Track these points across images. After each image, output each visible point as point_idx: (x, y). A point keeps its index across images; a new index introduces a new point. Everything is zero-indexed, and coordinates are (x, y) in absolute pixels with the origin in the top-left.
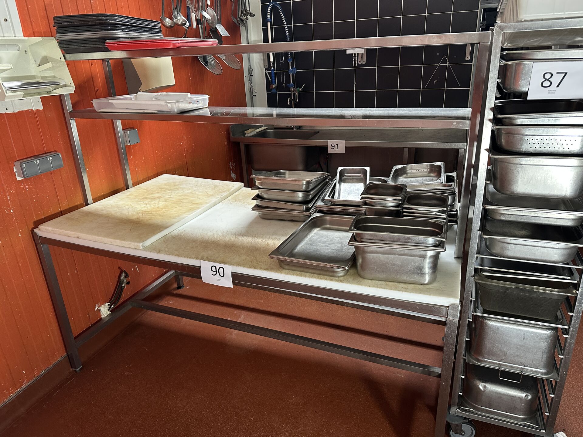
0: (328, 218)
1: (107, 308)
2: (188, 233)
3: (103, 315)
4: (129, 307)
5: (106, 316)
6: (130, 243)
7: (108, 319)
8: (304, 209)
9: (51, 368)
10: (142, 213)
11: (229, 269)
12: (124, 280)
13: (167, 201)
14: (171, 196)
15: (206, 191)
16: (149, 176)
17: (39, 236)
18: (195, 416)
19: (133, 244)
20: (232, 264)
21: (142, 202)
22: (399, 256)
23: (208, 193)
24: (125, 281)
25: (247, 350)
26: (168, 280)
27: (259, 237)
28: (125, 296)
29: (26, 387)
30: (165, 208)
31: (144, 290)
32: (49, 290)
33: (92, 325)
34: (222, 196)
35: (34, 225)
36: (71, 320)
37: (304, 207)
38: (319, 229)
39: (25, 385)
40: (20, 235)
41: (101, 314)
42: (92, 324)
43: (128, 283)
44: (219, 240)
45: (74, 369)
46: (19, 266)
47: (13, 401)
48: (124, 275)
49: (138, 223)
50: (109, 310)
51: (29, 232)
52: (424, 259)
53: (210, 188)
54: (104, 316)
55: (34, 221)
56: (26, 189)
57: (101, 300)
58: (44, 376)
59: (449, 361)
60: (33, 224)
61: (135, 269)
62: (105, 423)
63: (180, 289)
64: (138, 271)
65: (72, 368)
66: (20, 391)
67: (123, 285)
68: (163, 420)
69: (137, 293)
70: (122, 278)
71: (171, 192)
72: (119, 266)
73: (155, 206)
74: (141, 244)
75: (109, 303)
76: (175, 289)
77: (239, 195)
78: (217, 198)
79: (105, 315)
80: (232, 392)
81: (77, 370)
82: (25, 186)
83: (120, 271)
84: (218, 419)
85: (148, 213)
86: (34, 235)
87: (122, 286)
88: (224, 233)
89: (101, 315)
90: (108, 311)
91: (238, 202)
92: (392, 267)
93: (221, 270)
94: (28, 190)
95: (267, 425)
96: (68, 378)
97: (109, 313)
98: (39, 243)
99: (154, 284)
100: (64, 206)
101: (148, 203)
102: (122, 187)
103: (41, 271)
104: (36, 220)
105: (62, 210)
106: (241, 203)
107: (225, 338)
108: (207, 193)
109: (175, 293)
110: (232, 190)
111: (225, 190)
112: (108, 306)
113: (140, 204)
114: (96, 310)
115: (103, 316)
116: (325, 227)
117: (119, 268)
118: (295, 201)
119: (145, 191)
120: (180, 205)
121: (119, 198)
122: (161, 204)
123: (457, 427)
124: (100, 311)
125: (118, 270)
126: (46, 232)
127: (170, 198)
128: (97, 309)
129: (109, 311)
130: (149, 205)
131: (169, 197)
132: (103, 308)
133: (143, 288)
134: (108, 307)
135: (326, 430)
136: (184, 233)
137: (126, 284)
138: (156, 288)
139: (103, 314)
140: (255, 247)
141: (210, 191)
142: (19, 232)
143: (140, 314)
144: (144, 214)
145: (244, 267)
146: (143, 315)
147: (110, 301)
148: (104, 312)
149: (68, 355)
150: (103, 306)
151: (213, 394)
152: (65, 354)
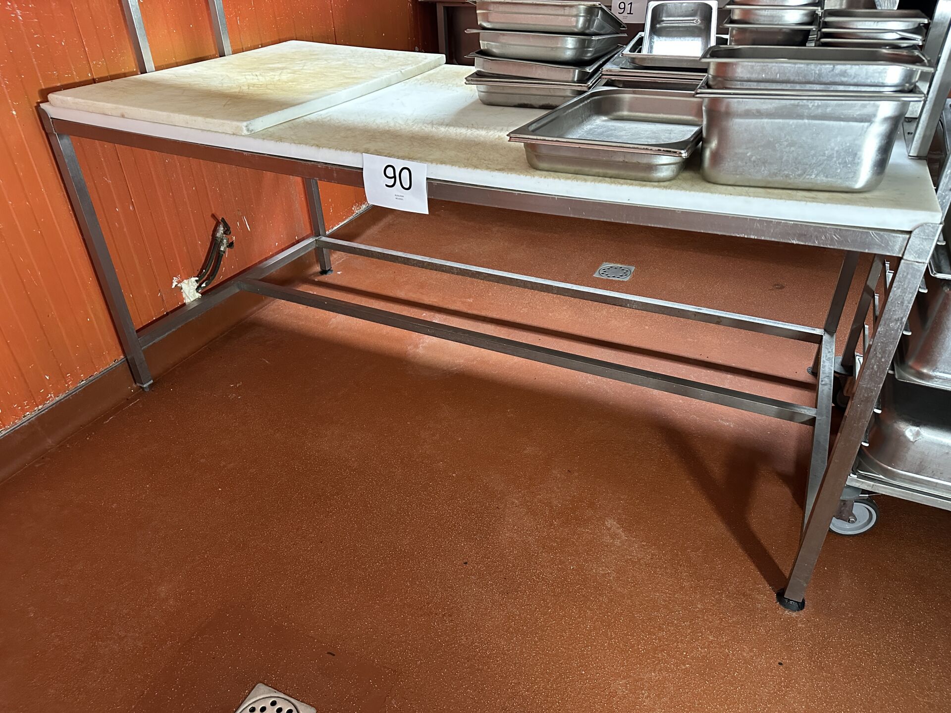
0: (627, 96)
1: (194, 286)
2: (337, 119)
3: (186, 298)
4: (234, 290)
5: (192, 300)
6: (222, 121)
7: (196, 304)
8: (576, 80)
9: (97, 378)
10: (248, 86)
11: (422, 172)
12: (222, 239)
13: (297, 73)
14: (304, 68)
15: (373, 63)
16: (263, 42)
17: (51, 118)
18: (353, 466)
19: (230, 125)
20: (427, 161)
21: (250, 73)
22: (810, 121)
23: (376, 65)
24: (225, 241)
25: (445, 372)
26: (303, 254)
27: (481, 128)
28: (226, 270)
29: (53, 404)
30: (292, 82)
31: (261, 265)
32: (82, 235)
33: (167, 313)
34: (403, 69)
35: (41, 98)
36: (128, 297)
37: (577, 70)
38: (604, 118)
39: (52, 400)
40: (14, 113)
41: (184, 296)
42: (168, 311)
43: (230, 245)
44: (399, 129)
45: (138, 384)
46: (19, 175)
47: (31, 425)
48: (222, 228)
49: (240, 98)
50: (197, 289)
51: (33, 110)
52: (868, 127)
53: (380, 60)
54: (189, 301)
55: (41, 88)
56: (16, 14)
57: (182, 271)
58: (87, 389)
59: (882, 357)
60: (40, 96)
61: (243, 224)
62: (193, 469)
63: (325, 275)
64: (249, 229)
65: (136, 383)
66: (42, 410)
67: (222, 249)
68: (295, 470)
69: (249, 268)
70: (218, 235)
71: (305, 63)
72: (213, 212)
73: (274, 78)
74: (245, 124)
75: (197, 279)
76: (316, 274)
77: (438, 73)
78: (392, 72)
79: (190, 298)
80: (419, 434)
81: (145, 386)
82: (14, 9)
83: (215, 223)
84: (394, 473)
85: (260, 86)
86: (42, 116)
87: (220, 250)
88: (409, 122)
89: (184, 299)
90: (195, 292)
91: (436, 83)
92: (787, 149)
93: (405, 173)
94: (21, 18)
95: (481, 487)
96: (129, 398)
97: (198, 295)
98: (52, 133)
99: (278, 256)
100: (99, 68)
101: (260, 74)
102: (212, 54)
103: (64, 194)
104: (43, 87)
105: (95, 77)
106: (441, 85)
107: (406, 352)
108: (374, 66)
109: (316, 280)
110: (423, 63)
111: (410, 62)
112: (195, 283)
113: (245, 75)
114: (173, 287)
115: (187, 301)
116: (618, 116)
117: (213, 216)
118: (557, 59)
119: (255, 59)
120: (322, 79)
121: (206, 67)
122: (284, 77)
123: (843, 508)
124: (182, 291)
125: (212, 219)
126: (64, 108)
127: (303, 70)
128: (176, 286)
129: (197, 292)
130: (262, 76)
131: (301, 68)
132: (186, 286)
133: (259, 262)
134: (196, 285)
135: (588, 502)
136: (329, 118)
137: (227, 247)
138: (282, 265)
139: (188, 297)
140: (475, 141)
141: (379, 63)
142: (12, 107)
143: (255, 308)
144: (251, 88)
145: (453, 165)
146: (261, 310)
147: (199, 274)
148: (189, 292)
149: (127, 359)
150: (185, 281)
151: (385, 434)
152: (122, 357)
